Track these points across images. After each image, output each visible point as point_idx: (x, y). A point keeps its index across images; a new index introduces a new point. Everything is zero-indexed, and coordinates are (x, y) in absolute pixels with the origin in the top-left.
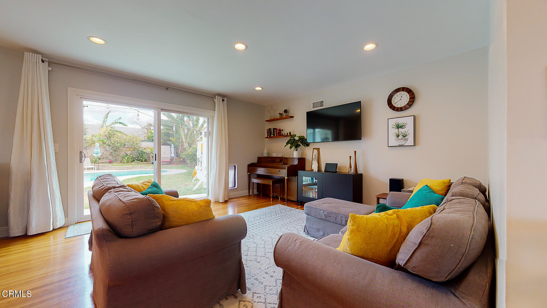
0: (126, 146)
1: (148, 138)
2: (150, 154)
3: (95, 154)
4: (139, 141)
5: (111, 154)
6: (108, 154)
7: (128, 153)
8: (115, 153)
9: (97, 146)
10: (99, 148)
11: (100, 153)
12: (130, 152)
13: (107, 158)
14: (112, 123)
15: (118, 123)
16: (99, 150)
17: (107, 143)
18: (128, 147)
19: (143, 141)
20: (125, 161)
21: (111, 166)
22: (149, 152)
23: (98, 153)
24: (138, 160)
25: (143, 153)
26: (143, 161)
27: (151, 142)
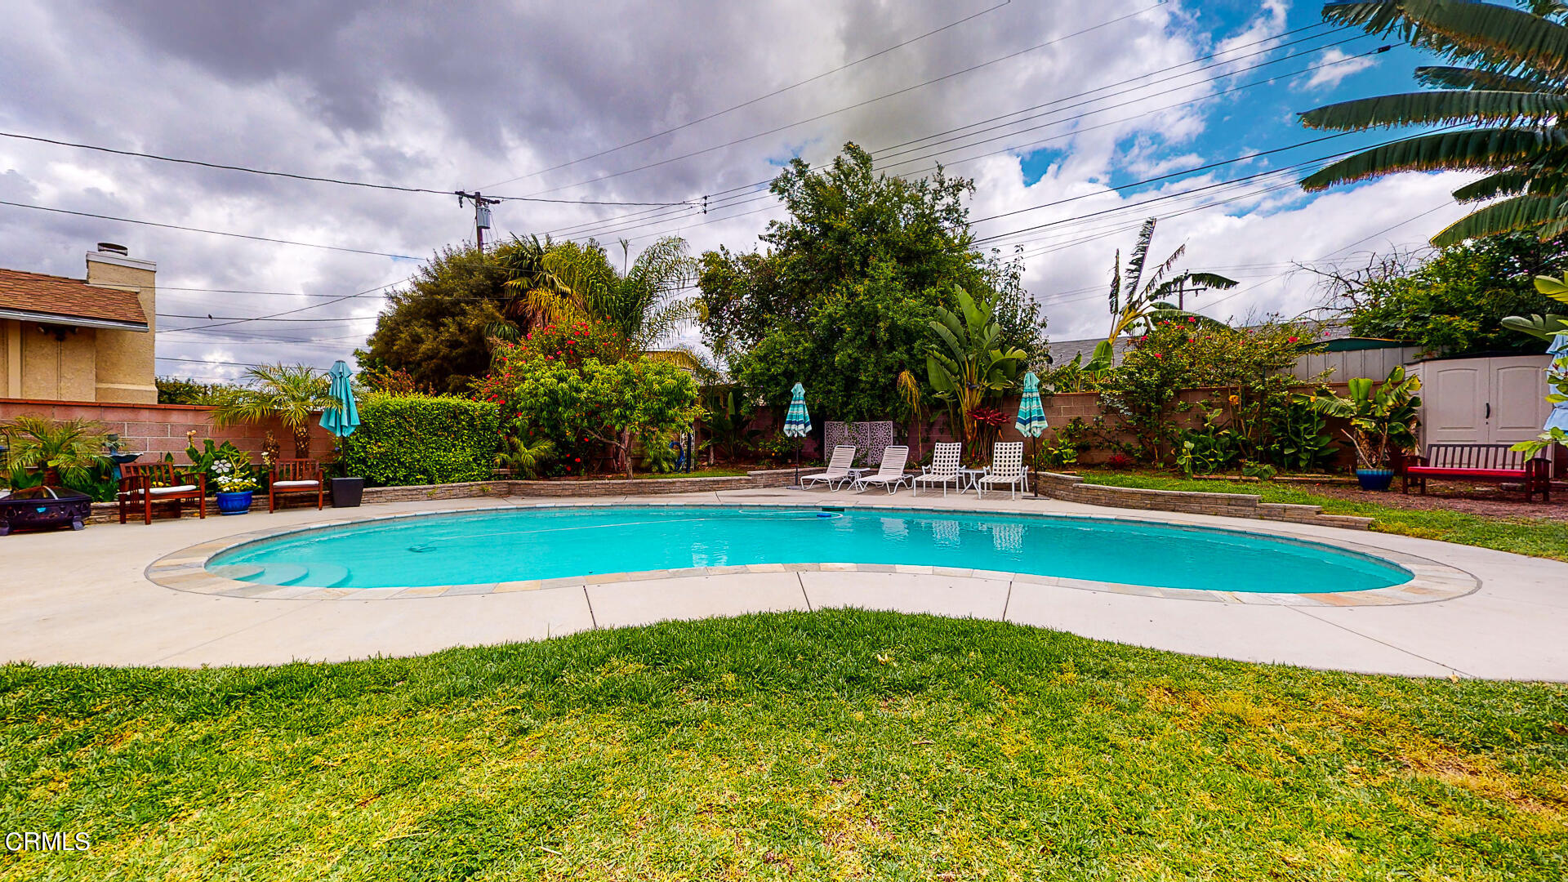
0: (1206, 385)
2: (1354, 420)
3: (1021, 421)
5: (1129, 428)
8: (1146, 423)
9: (1028, 387)
10: (1035, 394)
15: (1187, 277)
16: (1035, 405)
17: (1109, 374)
18: (1212, 390)
20: (1183, 462)
21: (1082, 482)
22: (1342, 410)
23: (1030, 421)
24: (1265, 457)
25: (1301, 414)
26: (1302, 464)
27: (1378, 348)
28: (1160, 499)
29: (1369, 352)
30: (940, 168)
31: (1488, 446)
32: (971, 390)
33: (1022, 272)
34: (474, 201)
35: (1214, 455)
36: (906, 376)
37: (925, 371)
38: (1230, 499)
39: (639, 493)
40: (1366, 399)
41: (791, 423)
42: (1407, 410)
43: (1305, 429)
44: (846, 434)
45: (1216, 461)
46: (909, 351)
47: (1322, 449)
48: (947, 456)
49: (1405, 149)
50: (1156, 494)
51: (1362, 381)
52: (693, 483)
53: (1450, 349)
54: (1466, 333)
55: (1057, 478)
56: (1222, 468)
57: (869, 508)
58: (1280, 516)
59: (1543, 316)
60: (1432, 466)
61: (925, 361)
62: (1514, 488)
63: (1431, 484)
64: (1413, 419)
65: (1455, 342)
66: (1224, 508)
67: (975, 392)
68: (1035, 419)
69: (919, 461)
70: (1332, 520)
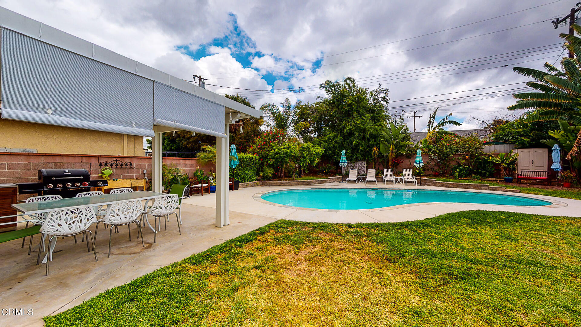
0: (459, 153)
1: (496, 138)
2: (500, 164)
3: (417, 163)
4: (479, 144)
5: (438, 165)
6: (433, 164)
7: (461, 163)
8: (443, 163)
9: (418, 154)
10: (421, 156)
11: (422, 163)
12: (464, 161)
13: (432, 169)
14: (440, 123)
15: (448, 121)
16: (421, 159)
17: (433, 149)
18: (461, 154)
19: (486, 143)
20: (456, 175)
21: (436, 181)
22: (497, 161)
23: (419, 163)
24: (477, 173)
25: (486, 162)
26: (487, 175)
27: (503, 144)
28: (461, 185)
29: (501, 145)
30: (380, 85)
31: (532, 171)
32: (392, 152)
33: (404, 118)
34: (199, 78)
35: (464, 173)
36: (375, 148)
37: (379, 147)
38: (481, 185)
39: (303, 185)
40: (503, 158)
41: (342, 162)
42: (514, 162)
43: (488, 166)
44: (350, 165)
45: (465, 174)
46: (375, 141)
47: (493, 171)
48: (388, 173)
49: (533, 103)
50: (460, 184)
51: (503, 154)
52: (317, 181)
53: (523, 146)
54: (527, 142)
55: (426, 179)
56: (466, 176)
57: (386, 189)
58: (496, 189)
59: (550, 140)
60: (523, 176)
61: (379, 144)
62: (540, 182)
63: (522, 181)
64: (516, 164)
65: (525, 144)
66: (480, 188)
67: (393, 154)
68: (421, 163)
69: (379, 174)
70: (510, 190)
